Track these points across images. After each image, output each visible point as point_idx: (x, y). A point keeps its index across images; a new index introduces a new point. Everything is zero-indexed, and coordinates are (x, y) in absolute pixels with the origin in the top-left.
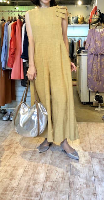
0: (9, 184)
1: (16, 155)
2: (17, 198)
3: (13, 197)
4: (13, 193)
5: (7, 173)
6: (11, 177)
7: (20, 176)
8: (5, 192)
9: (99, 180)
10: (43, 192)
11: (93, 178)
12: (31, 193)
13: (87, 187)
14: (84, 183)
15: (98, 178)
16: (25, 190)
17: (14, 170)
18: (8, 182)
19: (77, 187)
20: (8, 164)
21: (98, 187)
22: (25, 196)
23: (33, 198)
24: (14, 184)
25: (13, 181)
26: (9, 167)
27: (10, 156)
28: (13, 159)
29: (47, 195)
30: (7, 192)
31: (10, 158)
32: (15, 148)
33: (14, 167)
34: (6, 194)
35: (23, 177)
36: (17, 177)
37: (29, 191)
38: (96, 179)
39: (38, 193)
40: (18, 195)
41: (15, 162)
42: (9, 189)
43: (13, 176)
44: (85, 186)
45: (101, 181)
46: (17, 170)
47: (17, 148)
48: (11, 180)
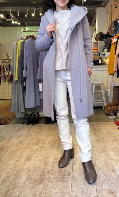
0: (45, 169)
1: (44, 149)
2: (54, 177)
3: (51, 176)
4: (49, 174)
5: (40, 161)
6: (45, 164)
7: (52, 163)
8: (44, 174)
9: (115, 162)
10: (73, 172)
11: (110, 161)
12: (64, 173)
13: (106, 166)
14: (103, 164)
15: (114, 160)
16: (59, 171)
17: (46, 159)
18: (44, 167)
19: (99, 167)
20: (39, 155)
21: (115, 166)
22: (60, 175)
23: (66, 176)
24: (49, 168)
25: (48, 167)
26: (41, 157)
27: (39, 150)
28: (43, 152)
29: (77, 174)
30: (45, 174)
31: (40, 151)
32: (42, 144)
33: (46, 157)
34: (44, 175)
35: (54, 163)
36: (50, 164)
37: (62, 172)
38: (113, 161)
39: (70, 173)
40: (54, 175)
41: (45, 153)
42: (46, 171)
43: (46, 163)
44: (105, 166)
45: (116, 162)
46: (48, 158)
47: (44, 143)
48: (46, 166)
